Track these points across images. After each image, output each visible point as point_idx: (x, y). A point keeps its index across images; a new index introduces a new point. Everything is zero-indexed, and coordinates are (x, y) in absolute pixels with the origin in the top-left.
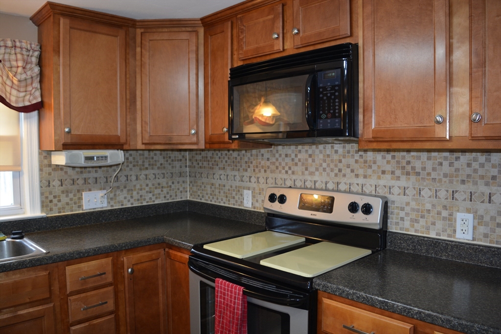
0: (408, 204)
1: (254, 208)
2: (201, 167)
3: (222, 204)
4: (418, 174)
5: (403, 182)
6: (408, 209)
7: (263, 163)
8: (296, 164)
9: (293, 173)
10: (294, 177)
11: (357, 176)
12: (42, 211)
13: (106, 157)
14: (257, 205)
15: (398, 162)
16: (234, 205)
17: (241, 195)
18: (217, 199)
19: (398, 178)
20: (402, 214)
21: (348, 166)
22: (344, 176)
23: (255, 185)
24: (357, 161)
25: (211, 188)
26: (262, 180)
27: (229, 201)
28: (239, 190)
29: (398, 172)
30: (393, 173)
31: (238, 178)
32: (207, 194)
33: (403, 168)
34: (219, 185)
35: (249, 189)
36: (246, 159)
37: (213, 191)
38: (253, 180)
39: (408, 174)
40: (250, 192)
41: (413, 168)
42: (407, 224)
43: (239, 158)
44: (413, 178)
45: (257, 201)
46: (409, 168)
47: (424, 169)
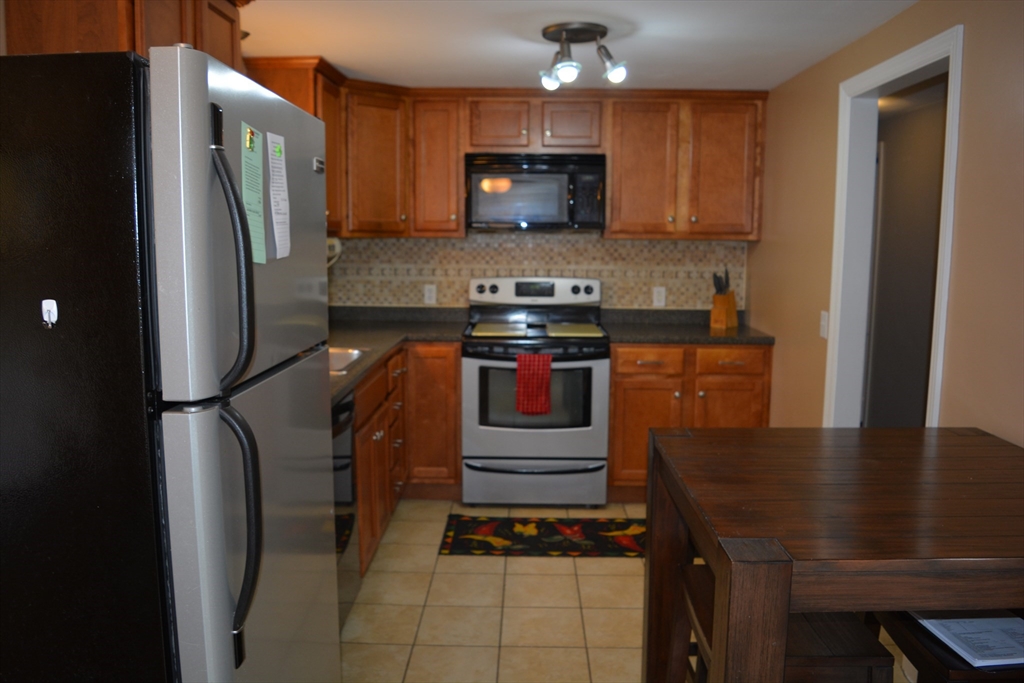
0: (615, 284)
1: (441, 304)
2: (344, 262)
3: (386, 305)
4: (624, 259)
5: (611, 267)
6: (615, 288)
7: (454, 253)
8: (500, 254)
9: (496, 263)
10: (497, 267)
11: (569, 263)
14: (445, 300)
15: (607, 250)
16: (407, 303)
17: (420, 291)
18: (378, 299)
19: (607, 263)
20: (611, 293)
21: (560, 254)
22: (556, 263)
23: (443, 279)
24: (568, 250)
25: (365, 286)
26: (451, 272)
27: (399, 300)
28: (416, 287)
29: (607, 258)
30: (603, 259)
31: (414, 271)
32: (357, 295)
33: (611, 255)
34: (381, 282)
35: (432, 283)
36: (428, 249)
37: (369, 290)
38: (439, 272)
39: (615, 259)
40: (433, 288)
41: (620, 255)
42: (615, 300)
43: (415, 249)
44: (620, 263)
45: (445, 296)
46: (616, 255)
47: (628, 255)
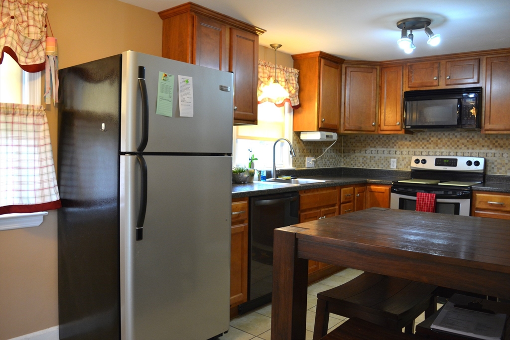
0: (496, 161)
1: (398, 169)
2: (354, 147)
3: (372, 168)
4: (501, 147)
5: (493, 151)
6: (496, 163)
7: (406, 143)
8: (430, 143)
9: (428, 148)
10: (428, 150)
11: (468, 148)
12: (293, 166)
13: (332, 136)
14: (401, 167)
15: (491, 141)
16: (382, 168)
17: (389, 162)
18: (368, 165)
19: (491, 149)
20: (493, 166)
21: (463, 144)
22: (461, 149)
23: (400, 156)
24: (468, 141)
25: (363, 159)
26: (404, 153)
27: (378, 166)
28: (387, 160)
29: (491, 146)
30: (488, 146)
31: (386, 152)
32: (359, 163)
33: (494, 144)
34: (371, 157)
35: (394, 158)
36: (393, 141)
37: (365, 161)
38: (398, 153)
39: (496, 147)
40: (396, 160)
41: (499, 144)
42: (495, 170)
43: (387, 141)
44: (499, 149)
45: (401, 165)
46: (497, 144)
47: (504, 144)
